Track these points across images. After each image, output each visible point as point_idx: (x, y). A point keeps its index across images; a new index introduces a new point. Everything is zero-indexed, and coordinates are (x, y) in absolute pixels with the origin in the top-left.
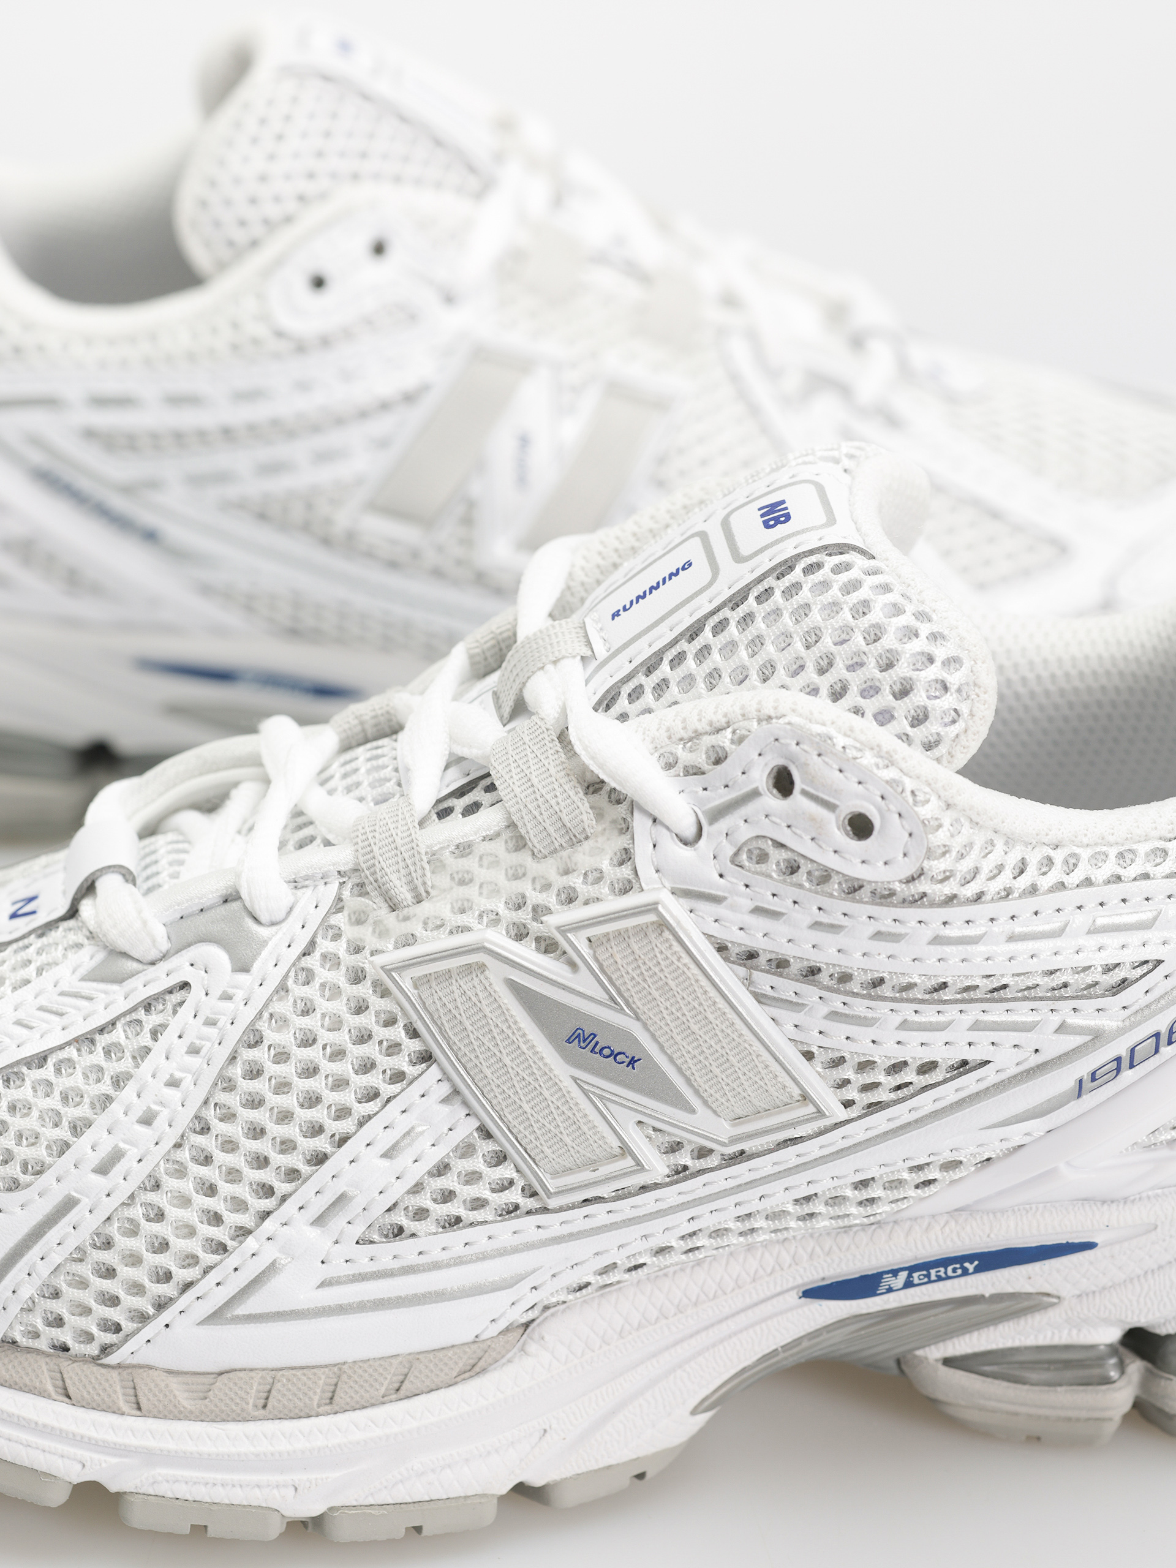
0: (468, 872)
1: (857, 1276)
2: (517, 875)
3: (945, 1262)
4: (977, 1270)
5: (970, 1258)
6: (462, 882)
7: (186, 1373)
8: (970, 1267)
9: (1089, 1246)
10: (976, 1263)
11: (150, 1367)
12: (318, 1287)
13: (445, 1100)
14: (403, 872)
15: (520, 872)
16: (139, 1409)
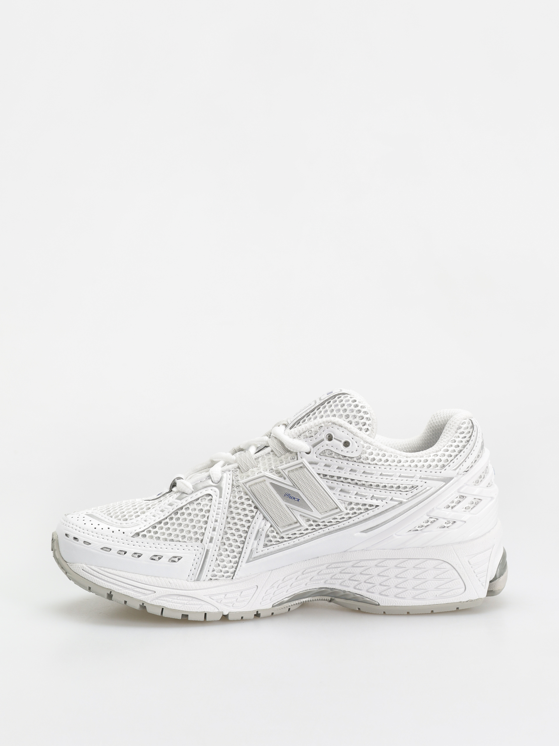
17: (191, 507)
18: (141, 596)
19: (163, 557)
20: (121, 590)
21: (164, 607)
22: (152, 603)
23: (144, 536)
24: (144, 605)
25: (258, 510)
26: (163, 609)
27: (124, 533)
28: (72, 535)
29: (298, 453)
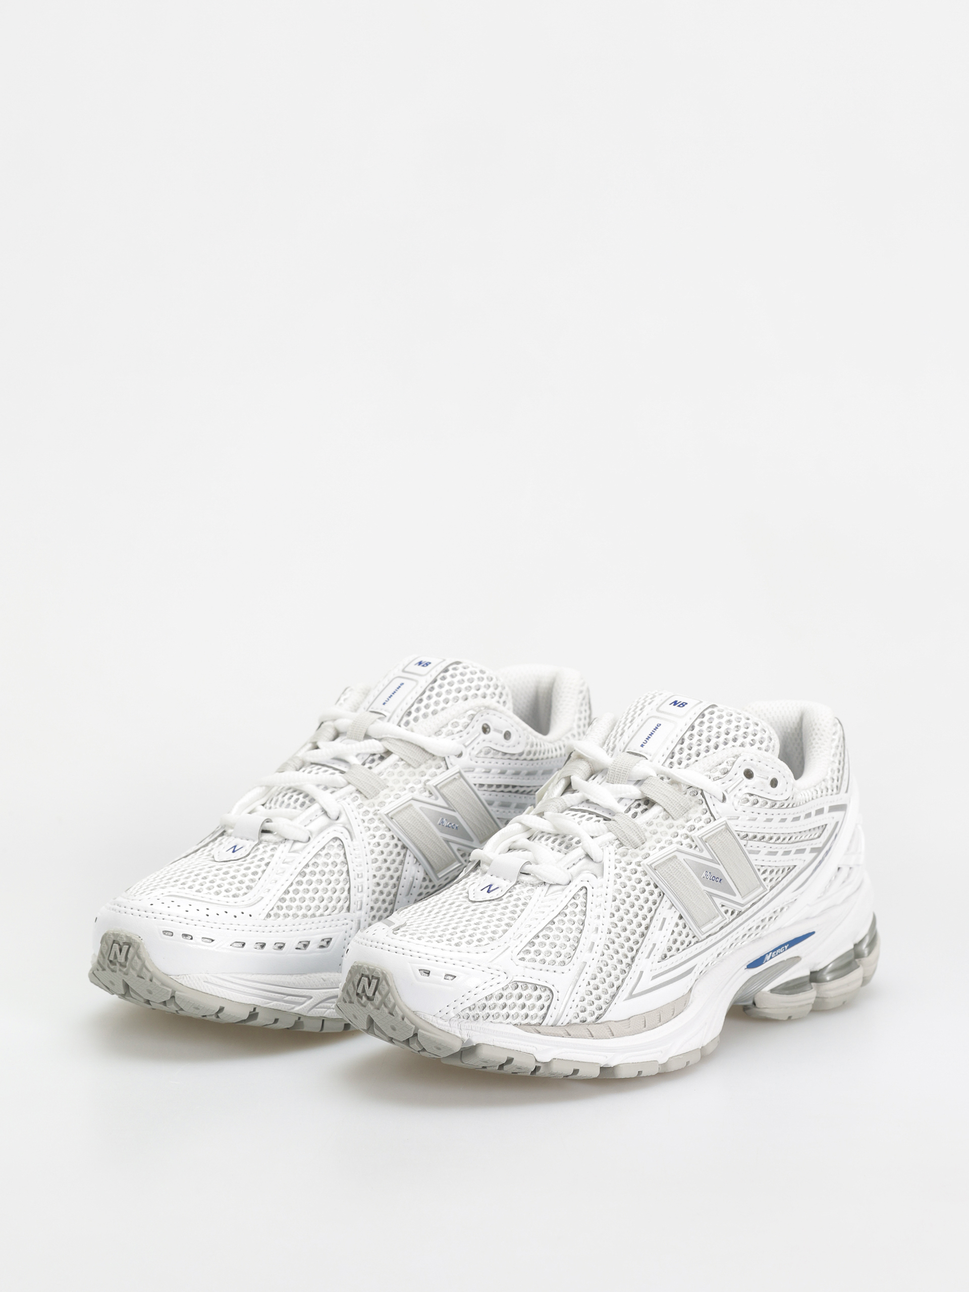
0: (655, 830)
1: (759, 957)
2: (671, 827)
3: (780, 947)
4: (788, 948)
5: (785, 944)
6: (654, 834)
7: (619, 1021)
8: (786, 947)
9: (813, 933)
10: (788, 945)
11: (610, 1021)
12: (652, 980)
13: (670, 908)
14: (636, 834)
15: (671, 826)
16: (613, 1035)
17: (320, 860)
18: (293, 1008)
19: (310, 943)
20: (269, 1003)
21: (324, 1017)
22: (310, 1014)
23: (277, 915)
24: (301, 1020)
25: (407, 851)
26: (323, 1021)
27: (250, 916)
28: (179, 931)
29: (447, 758)
